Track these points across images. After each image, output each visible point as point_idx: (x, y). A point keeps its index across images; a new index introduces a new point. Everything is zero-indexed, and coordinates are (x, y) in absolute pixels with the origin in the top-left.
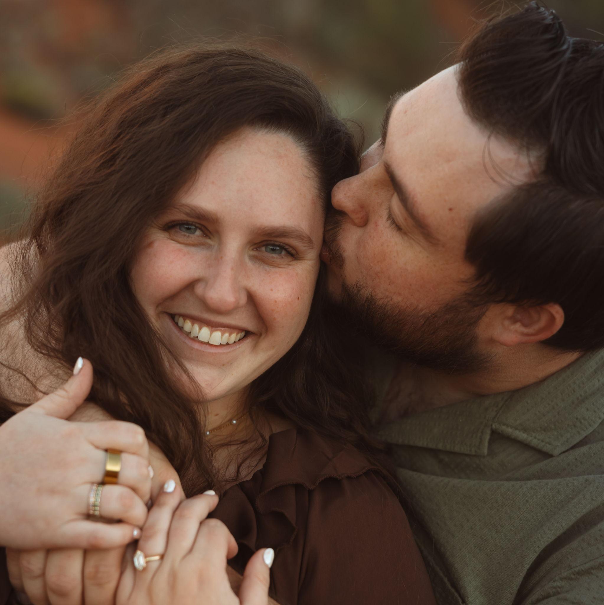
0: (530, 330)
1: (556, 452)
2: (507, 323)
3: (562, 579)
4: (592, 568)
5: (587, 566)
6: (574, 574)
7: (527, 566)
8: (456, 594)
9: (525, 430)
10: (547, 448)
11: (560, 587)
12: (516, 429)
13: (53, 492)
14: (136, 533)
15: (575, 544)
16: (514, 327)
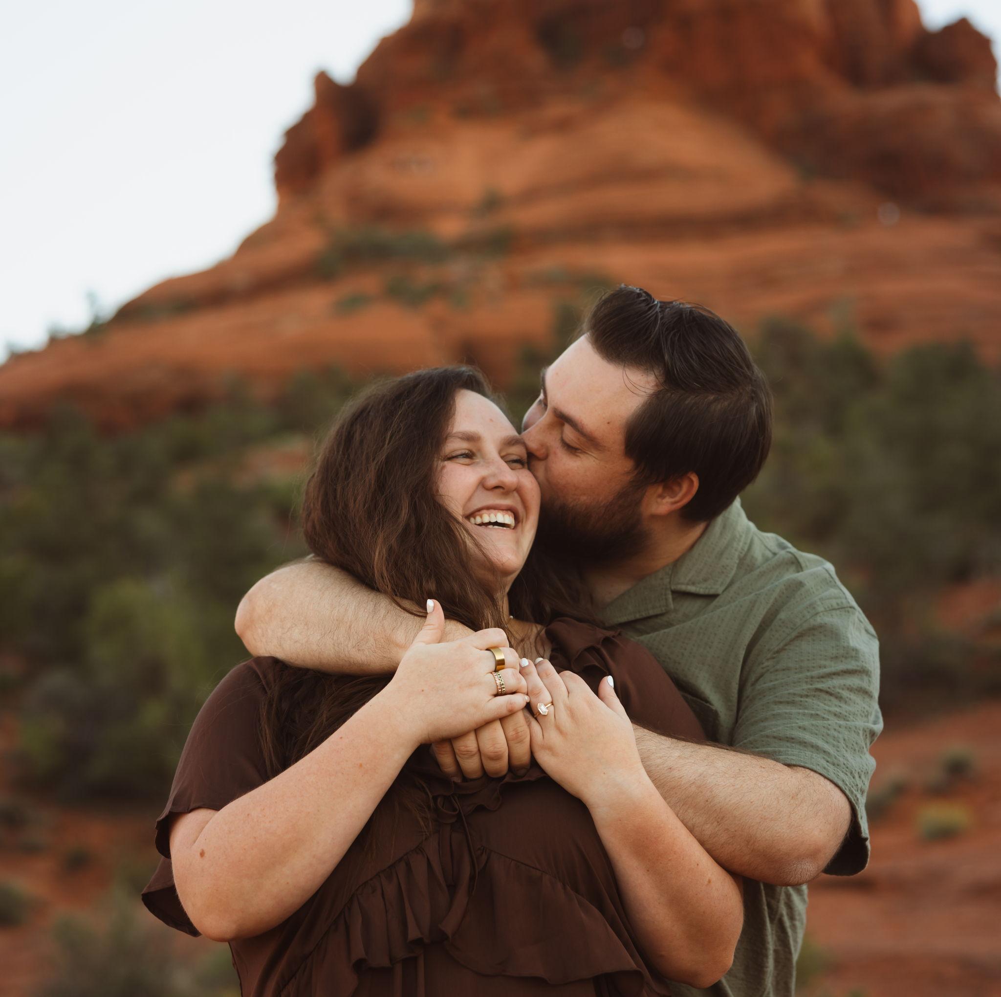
0: (677, 498)
1: (720, 591)
2: (659, 500)
3: (768, 660)
4: (786, 645)
5: (782, 645)
6: (775, 654)
7: (741, 660)
8: (699, 700)
9: (693, 584)
10: (712, 592)
11: (768, 666)
12: (688, 584)
13: (471, 685)
14: (527, 698)
15: (767, 634)
16: (665, 501)
